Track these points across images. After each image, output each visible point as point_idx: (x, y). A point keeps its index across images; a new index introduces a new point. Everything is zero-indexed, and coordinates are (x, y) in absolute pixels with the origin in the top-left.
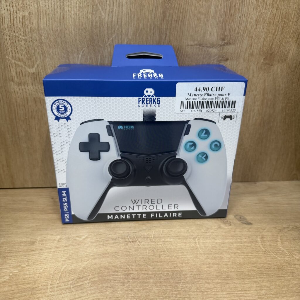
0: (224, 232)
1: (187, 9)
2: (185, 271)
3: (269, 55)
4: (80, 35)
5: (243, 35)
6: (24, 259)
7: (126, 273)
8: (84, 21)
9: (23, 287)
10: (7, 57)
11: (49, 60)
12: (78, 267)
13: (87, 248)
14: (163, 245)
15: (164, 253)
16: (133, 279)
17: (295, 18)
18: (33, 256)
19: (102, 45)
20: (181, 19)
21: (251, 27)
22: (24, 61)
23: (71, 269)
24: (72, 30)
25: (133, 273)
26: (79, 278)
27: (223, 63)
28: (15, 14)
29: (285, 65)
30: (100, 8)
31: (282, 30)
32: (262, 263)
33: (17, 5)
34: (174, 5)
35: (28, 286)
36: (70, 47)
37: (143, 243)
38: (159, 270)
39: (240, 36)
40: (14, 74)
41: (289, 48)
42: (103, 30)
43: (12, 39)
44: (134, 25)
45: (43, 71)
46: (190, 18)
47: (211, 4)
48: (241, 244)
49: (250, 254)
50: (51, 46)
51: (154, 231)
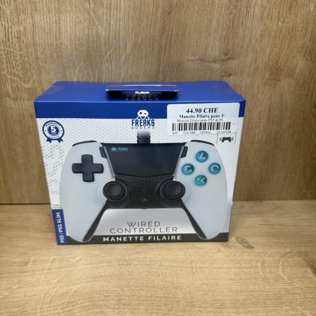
0: (223, 256)
1: (188, 23)
2: (179, 298)
3: (275, 70)
4: (76, 50)
5: (247, 49)
6: (16, 280)
7: (118, 298)
8: (80, 36)
9: (13, 310)
10: (2, 72)
11: (46, 75)
12: (70, 290)
13: (81, 270)
14: (158, 269)
15: (158, 278)
16: (124, 304)
17: (303, 31)
18: (24, 277)
19: (99, 60)
20: (181, 33)
21: (256, 42)
22: (19, 76)
23: (63, 293)
24: (69, 45)
25: (124, 299)
26: (70, 302)
27: (226, 79)
28: (10, 29)
29: (293, 80)
30: (97, 23)
31: (289, 44)
32: (260, 291)
33: (12, 20)
34: (173, 19)
35: (17, 309)
36: (66, 62)
37: (138, 267)
38: (151, 296)
39: (244, 50)
40: (10, 89)
41: (296, 63)
42: (100, 45)
43: (8, 54)
44: (132, 39)
45: (39, 87)
46: (190, 32)
47: (213, 17)
48: (240, 269)
49: (248, 281)
50: (47, 61)
51: (150, 254)
